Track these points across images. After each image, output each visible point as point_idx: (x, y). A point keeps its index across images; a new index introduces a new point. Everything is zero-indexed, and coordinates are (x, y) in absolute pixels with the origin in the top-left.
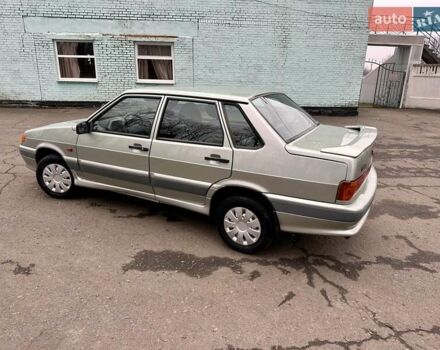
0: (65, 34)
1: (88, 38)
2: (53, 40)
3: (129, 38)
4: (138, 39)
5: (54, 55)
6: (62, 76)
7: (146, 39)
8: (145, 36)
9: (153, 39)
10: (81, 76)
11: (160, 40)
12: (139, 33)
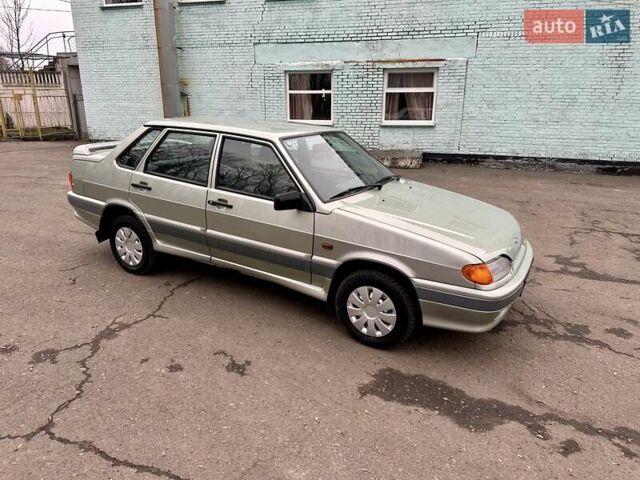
0: (300, 63)
1: (326, 68)
2: (285, 71)
3: (378, 65)
4: (389, 66)
5: (284, 91)
6: (291, 118)
7: (401, 65)
8: (400, 61)
9: (410, 65)
10: (314, 118)
11: (420, 65)
12: (391, 58)
